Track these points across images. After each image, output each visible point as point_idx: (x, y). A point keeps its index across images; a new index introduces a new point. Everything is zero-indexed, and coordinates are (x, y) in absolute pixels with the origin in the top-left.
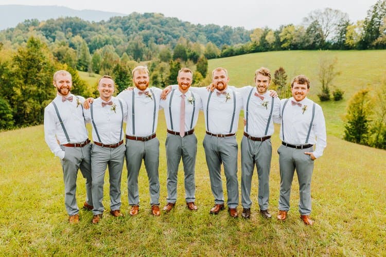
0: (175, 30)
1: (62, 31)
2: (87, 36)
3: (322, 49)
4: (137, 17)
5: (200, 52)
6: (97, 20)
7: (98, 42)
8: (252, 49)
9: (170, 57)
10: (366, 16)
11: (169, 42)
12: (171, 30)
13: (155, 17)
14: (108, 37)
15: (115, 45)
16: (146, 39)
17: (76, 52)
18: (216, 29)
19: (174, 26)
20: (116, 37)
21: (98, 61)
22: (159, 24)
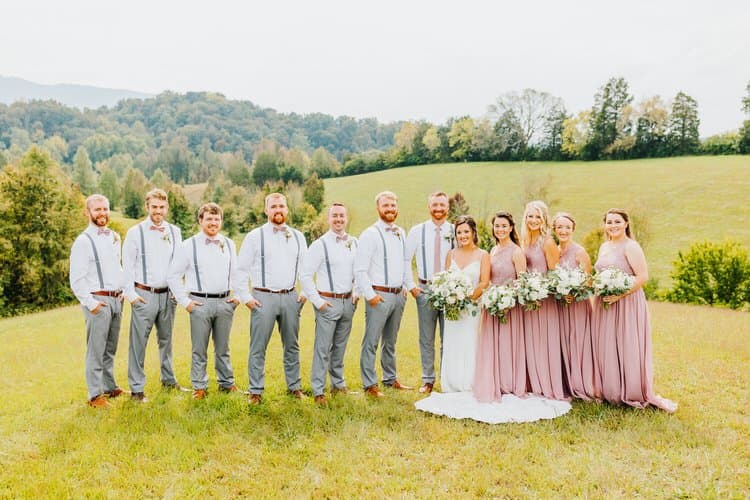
0: (247, 124)
1: (24, 127)
2: (75, 137)
3: (525, 161)
4: (173, 99)
5: (302, 167)
6: (94, 107)
7: (98, 148)
8: (399, 161)
10: (593, 103)
11: (237, 147)
12: (240, 125)
13: (209, 99)
14: (117, 138)
15: (133, 153)
16: (193, 142)
18: (327, 122)
19: (246, 117)
20: (134, 139)
21: (112, 185)
22: (217, 112)
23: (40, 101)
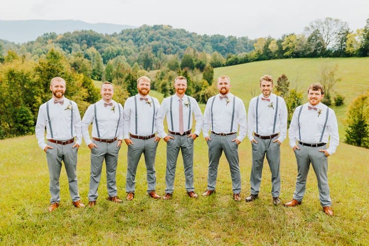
0: (182, 40)
1: (78, 43)
2: (101, 48)
3: (323, 57)
4: (147, 29)
5: (206, 61)
6: (110, 33)
7: (111, 53)
8: (256, 58)
9: (177, 66)
11: (177, 52)
12: (179, 41)
13: (164, 28)
14: (119, 48)
15: (127, 56)
16: (155, 50)
17: (90, 63)
18: (222, 39)
19: (182, 37)
20: (127, 48)
21: (111, 70)
22: (168, 35)
23: (86, 31)
